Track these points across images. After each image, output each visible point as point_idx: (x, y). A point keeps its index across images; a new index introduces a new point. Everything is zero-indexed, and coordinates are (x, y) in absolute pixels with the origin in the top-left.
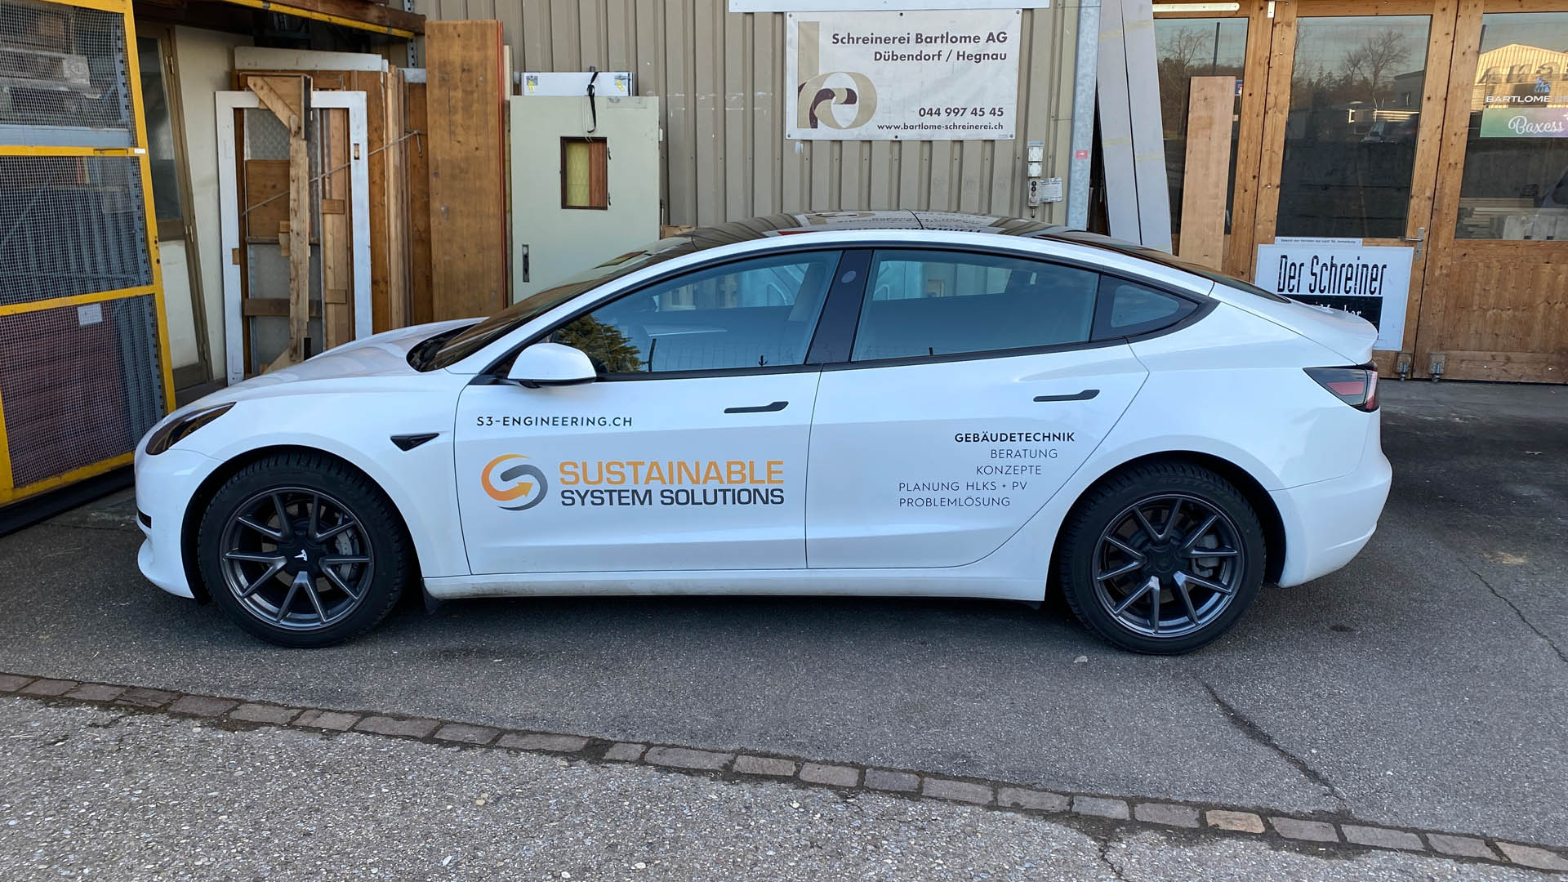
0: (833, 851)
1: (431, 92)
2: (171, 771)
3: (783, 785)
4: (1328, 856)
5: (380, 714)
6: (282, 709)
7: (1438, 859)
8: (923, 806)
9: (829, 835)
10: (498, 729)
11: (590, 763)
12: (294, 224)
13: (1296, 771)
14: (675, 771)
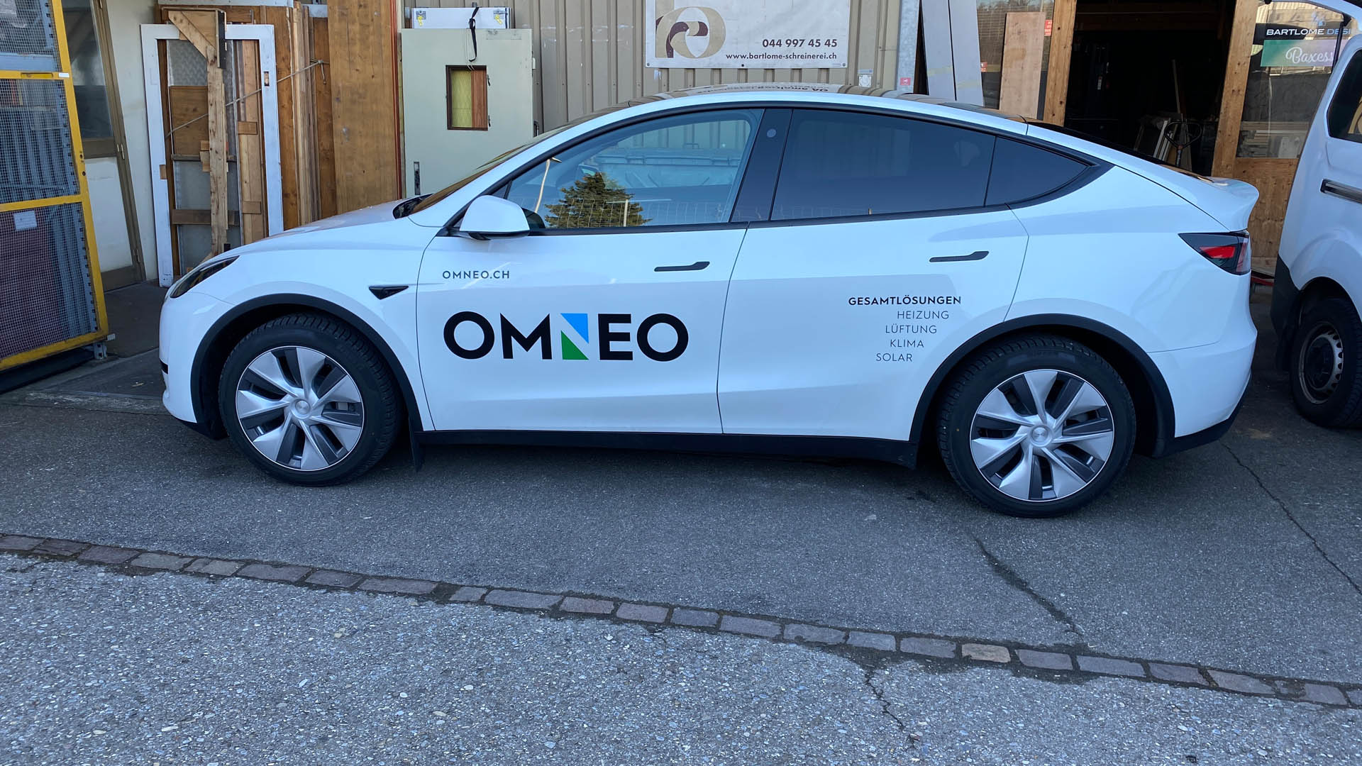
0: (635, 676)
1: (332, 26)
2: (74, 608)
3: (601, 621)
4: (1061, 681)
5: (261, 562)
6: (176, 558)
7: (1156, 684)
8: (719, 639)
9: (635, 663)
10: (361, 575)
11: (437, 603)
12: (213, 143)
13: (1045, 611)
14: (509, 610)
